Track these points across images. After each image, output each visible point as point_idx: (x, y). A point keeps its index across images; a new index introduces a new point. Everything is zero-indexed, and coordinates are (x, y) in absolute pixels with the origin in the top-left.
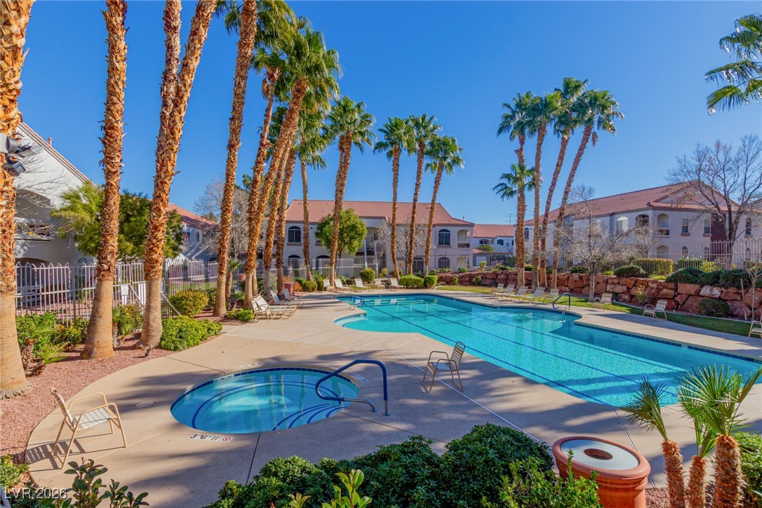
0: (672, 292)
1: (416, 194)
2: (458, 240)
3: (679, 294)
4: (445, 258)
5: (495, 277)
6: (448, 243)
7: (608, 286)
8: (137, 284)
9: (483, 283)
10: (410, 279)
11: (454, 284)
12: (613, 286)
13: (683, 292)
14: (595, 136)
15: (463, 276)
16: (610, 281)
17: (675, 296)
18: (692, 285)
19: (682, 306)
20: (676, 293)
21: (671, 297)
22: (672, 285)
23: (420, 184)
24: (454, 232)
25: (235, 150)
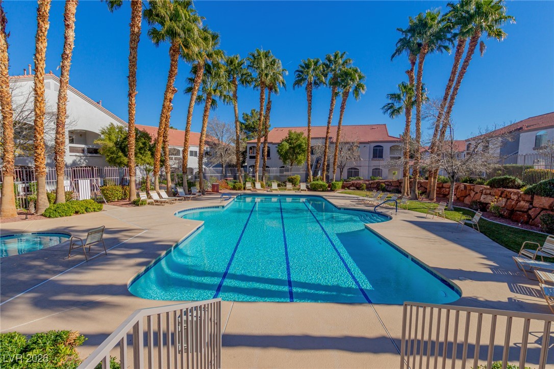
0: (527, 204)
1: (329, 118)
2: (390, 154)
3: (533, 207)
4: (376, 169)
5: (398, 184)
6: (381, 156)
7: (482, 196)
8: (78, 180)
9: (388, 189)
10: (317, 184)
11: (362, 190)
12: (485, 196)
13: (537, 206)
14: (482, 44)
15: (371, 183)
16: (484, 191)
17: (530, 209)
18: (547, 199)
19: (533, 220)
20: (531, 206)
21: (525, 210)
22: (528, 198)
23: (332, 109)
24: (386, 148)
25: (132, 97)
